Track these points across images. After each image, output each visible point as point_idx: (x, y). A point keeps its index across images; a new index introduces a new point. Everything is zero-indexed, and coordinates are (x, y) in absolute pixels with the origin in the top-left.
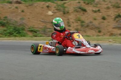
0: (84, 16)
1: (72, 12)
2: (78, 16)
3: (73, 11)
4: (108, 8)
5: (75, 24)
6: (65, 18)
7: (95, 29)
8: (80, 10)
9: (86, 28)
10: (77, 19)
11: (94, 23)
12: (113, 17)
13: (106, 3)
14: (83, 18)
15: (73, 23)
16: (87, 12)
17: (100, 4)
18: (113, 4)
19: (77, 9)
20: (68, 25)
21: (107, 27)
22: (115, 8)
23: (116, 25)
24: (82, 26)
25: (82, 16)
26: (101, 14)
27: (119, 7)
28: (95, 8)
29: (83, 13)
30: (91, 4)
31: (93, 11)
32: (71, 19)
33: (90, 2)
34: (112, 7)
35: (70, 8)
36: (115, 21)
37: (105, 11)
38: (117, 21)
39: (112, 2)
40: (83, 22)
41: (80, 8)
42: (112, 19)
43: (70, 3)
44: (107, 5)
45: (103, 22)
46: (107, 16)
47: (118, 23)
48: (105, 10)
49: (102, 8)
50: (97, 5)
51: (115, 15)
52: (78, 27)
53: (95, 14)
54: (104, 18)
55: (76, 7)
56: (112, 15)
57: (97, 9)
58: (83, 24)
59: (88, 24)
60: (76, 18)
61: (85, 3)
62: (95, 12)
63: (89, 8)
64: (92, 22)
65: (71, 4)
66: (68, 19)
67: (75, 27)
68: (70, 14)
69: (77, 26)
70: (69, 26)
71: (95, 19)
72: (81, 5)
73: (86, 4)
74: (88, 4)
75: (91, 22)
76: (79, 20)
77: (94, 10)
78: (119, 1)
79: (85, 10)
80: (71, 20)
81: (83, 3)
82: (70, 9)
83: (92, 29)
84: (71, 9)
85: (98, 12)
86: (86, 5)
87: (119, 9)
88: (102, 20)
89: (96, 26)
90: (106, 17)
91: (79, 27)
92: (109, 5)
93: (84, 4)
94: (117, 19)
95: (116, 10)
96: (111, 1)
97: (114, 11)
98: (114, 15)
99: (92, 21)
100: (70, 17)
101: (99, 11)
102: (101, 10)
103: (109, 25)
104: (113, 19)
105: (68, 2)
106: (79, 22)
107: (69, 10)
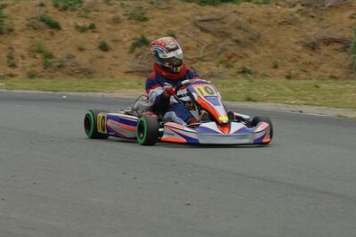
0: (53, 41)
1: (22, 31)
2: (38, 39)
3: (23, 26)
4: (116, 21)
5: (29, 62)
6: (4, 46)
7: (81, 75)
8: (42, 24)
9: (56, 70)
10: (35, 48)
11: (77, 59)
12: (129, 44)
13: (111, 8)
14: (50, 45)
15: (23, 57)
16: (61, 32)
17: (97, 11)
18: (131, 11)
19: (34, 23)
20: (9, 62)
21: (110, 69)
22: (134, 21)
23: (136, 64)
24: (46, 66)
25: (48, 42)
26: (97, 36)
27: (145, 19)
28: (84, 19)
29: (52, 34)
30: (73, 10)
31: (77, 27)
32: (18, 47)
33: (71, 5)
34: (126, 17)
35: (17, 19)
36: (133, 55)
37: (109, 29)
38: (138, 55)
39: (128, 6)
40: (49, 56)
41: (43, 20)
42: (125, 48)
43: (17, 5)
44: (112, 12)
45: (101, 57)
46: (114, 41)
47: (139, 60)
48: (109, 26)
49: (101, 21)
50: (88, 11)
51: (134, 39)
52: (34, 69)
53: (82, 37)
54: (104, 48)
55: (34, 16)
56: (125, 39)
57: (88, 24)
58: (50, 61)
59: (61, 62)
60: (33, 46)
61: (56, 6)
62: (83, 30)
63: (68, 21)
64: (74, 57)
65: (19, 8)
66: (11, 48)
67: (28, 70)
68: (16, 35)
69: (34, 66)
70: (13, 66)
71: (81, 49)
72: (47, 12)
73: (60, 10)
74: (65, 9)
75: (70, 57)
76: (40, 52)
77: (80, 24)
78: (146, 4)
79: (55, 26)
80: (18, 51)
81: (52, 8)
82: (15, 22)
83: (71, 75)
84: (19, 22)
85: (90, 31)
86: (60, 13)
87: (145, 23)
88: (100, 53)
89: (83, 67)
90: (111, 44)
91: (39, 69)
92: (120, 14)
93: (56, 10)
94: (138, 50)
95: (136, 27)
96: (124, 2)
97: (131, 29)
98: (129, 40)
99: (73, 54)
100: (16, 42)
101: (92, 27)
102: (97, 26)
103: (117, 65)
104: (128, 50)
105: (13, 5)
106: (38, 56)
107: (14, 25)
